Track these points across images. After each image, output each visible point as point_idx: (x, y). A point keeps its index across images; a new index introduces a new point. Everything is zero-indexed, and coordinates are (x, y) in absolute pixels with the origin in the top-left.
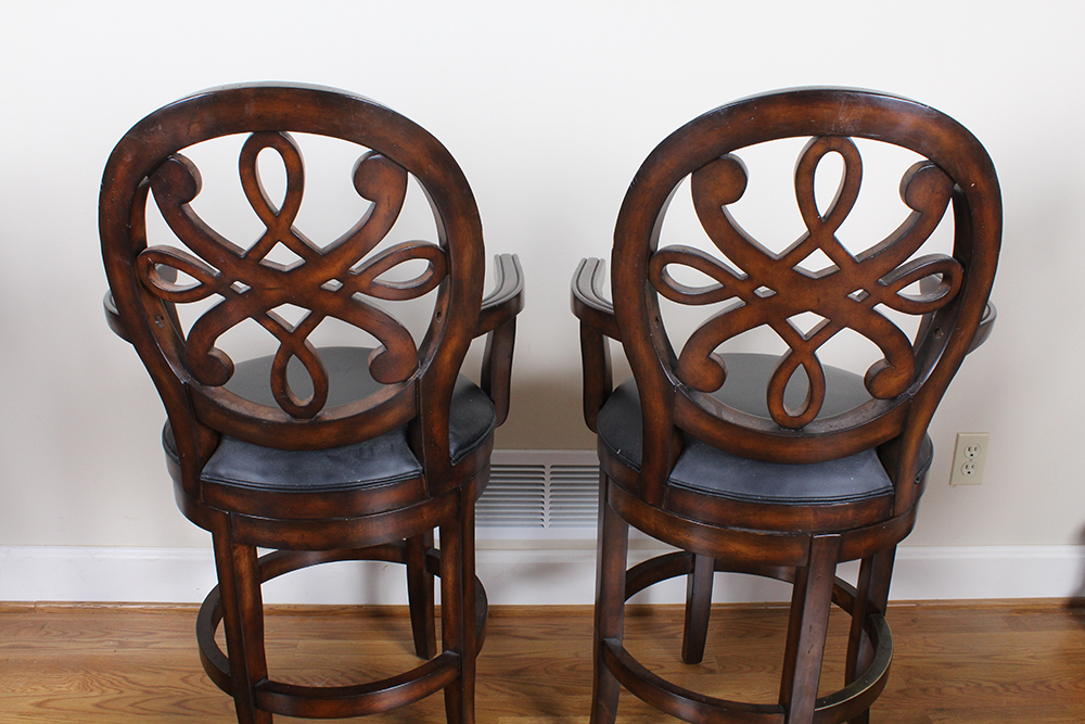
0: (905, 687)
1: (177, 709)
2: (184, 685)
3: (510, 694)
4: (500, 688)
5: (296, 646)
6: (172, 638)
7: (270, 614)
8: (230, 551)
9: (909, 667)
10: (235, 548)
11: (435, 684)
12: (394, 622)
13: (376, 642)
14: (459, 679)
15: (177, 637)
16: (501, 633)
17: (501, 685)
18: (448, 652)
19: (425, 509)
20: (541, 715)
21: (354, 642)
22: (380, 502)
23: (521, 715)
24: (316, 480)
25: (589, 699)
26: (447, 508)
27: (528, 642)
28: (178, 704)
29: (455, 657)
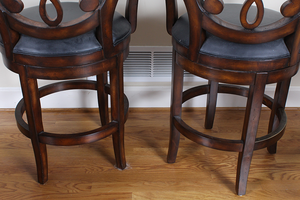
0: (291, 139)
1: (9, 147)
2: (11, 138)
3: (138, 140)
4: (135, 138)
5: (55, 123)
6: (6, 121)
7: (44, 112)
8: (27, 81)
9: (293, 132)
10: (28, 80)
11: (108, 133)
12: (93, 114)
13: (86, 122)
14: (118, 132)
15: (8, 121)
16: (135, 118)
17: (135, 137)
18: (113, 121)
19: (103, 64)
20: (150, 147)
21: (77, 122)
22: (85, 60)
23: (142, 147)
24: (60, 52)
25: (168, 141)
26: (112, 64)
27: (145, 121)
28: (10, 145)
29: (116, 123)
